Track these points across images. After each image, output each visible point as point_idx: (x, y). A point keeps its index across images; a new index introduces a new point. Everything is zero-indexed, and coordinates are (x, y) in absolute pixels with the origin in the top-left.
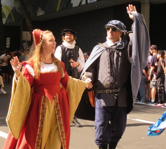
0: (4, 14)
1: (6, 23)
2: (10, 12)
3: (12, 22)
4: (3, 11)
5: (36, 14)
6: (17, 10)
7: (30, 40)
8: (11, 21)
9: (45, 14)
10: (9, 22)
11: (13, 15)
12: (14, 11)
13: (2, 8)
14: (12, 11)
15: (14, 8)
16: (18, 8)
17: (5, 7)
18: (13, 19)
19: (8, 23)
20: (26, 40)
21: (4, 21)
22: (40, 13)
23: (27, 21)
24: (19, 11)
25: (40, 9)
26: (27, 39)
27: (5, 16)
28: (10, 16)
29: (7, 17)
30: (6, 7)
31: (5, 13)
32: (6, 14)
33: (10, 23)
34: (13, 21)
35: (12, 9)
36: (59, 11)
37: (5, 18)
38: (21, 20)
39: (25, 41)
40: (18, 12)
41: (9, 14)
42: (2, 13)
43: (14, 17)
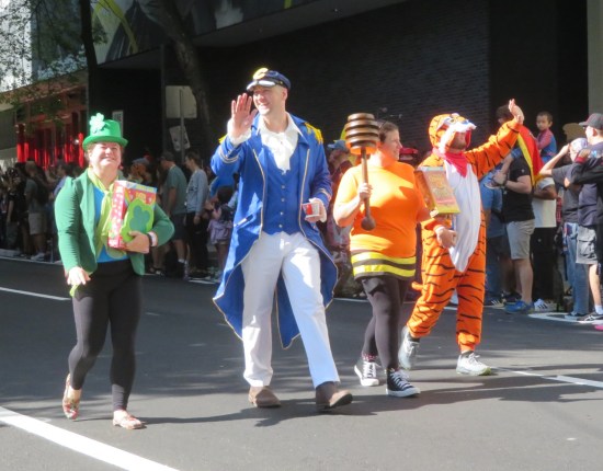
0: (99, 27)
1: (108, 60)
2: (119, 21)
3: (128, 54)
4: (97, 19)
5: (214, 22)
6: (145, 10)
7: (195, 116)
8: (123, 52)
9: (244, 21)
10: (118, 54)
11: (132, 29)
12: (134, 16)
13: (93, 6)
14: (129, 14)
15: (136, 4)
16: (148, 5)
17: (103, 2)
18: (132, 43)
19: (117, 60)
20: (179, 116)
21: (101, 52)
22: (228, 18)
23: (182, 47)
24: (151, 14)
25: (225, 6)
26: (182, 114)
27: (104, 34)
28: (120, 33)
29: (110, 38)
30: (107, 5)
31: (103, 23)
32: (106, 29)
33: (122, 58)
34: (131, 49)
35: (128, 7)
36: (291, 8)
37: (106, 42)
38: (162, 46)
39: (176, 122)
40: (150, 17)
41: (116, 27)
42: (93, 25)
43: (135, 36)
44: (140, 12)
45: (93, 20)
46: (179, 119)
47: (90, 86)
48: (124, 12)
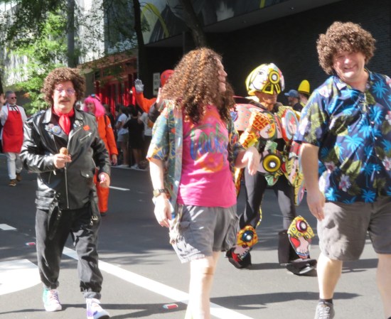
0: (145, 22)
1: (151, 42)
2: (157, 17)
3: (163, 38)
4: (144, 17)
5: (216, 17)
6: (173, 11)
8: (160, 36)
9: (234, 16)
10: (156, 38)
11: (165, 22)
12: (167, 14)
13: (141, 8)
14: (163, 14)
15: (167, 7)
16: (175, 8)
17: (148, 6)
18: (166, 31)
19: (156, 41)
21: (146, 37)
22: (225, 14)
23: (196, 33)
24: (177, 13)
25: (223, 7)
27: (148, 25)
28: (158, 25)
29: (152, 28)
30: (150, 7)
31: (148, 19)
32: (149, 23)
33: (160, 40)
34: (165, 35)
35: (163, 9)
36: (265, 7)
37: (149, 30)
38: (184, 33)
40: (176, 15)
41: (156, 21)
42: (142, 21)
43: (167, 27)
44: (170, 11)
45: (142, 17)
47: (139, 57)
48: (160, 12)
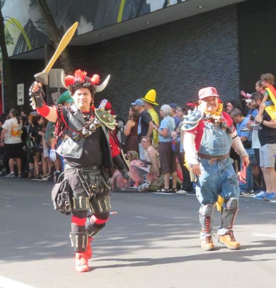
0: (9, 35)
1: (14, 55)
2: (20, 31)
3: (26, 50)
4: (7, 30)
6: (35, 25)
8: (24, 48)
9: (94, 31)
10: (20, 51)
11: (28, 36)
12: (29, 27)
13: (5, 22)
14: (26, 28)
15: (30, 21)
16: (37, 22)
17: (11, 21)
18: (28, 44)
19: (19, 54)
20: (56, 86)
21: (10, 50)
22: (84, 29)
24: (39, 27)
25: (83, 20)
26: (58, 85)
27: (12, 39)
28: (21, 38)
29: (15, 41)
30: (13, 21)
31: (11, 33)
32: (12, 37)
34: (28, 48)
35: (25, 24)
36: (122, 22)
37: (13, 43)
38: (46, 46)
39: (55, 90)
40: (38, 29)
41: (19, 35)
42: (5, 34)
43: (30, 40)
44: (32, 25)
45: (5, 31)
46: (57, 88)
47: (4, 70)
48: (23, 26)
